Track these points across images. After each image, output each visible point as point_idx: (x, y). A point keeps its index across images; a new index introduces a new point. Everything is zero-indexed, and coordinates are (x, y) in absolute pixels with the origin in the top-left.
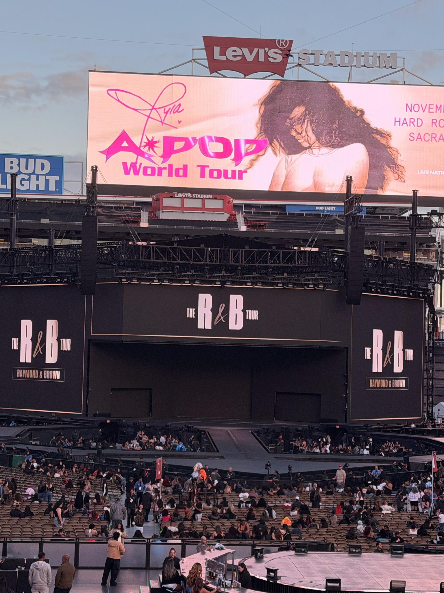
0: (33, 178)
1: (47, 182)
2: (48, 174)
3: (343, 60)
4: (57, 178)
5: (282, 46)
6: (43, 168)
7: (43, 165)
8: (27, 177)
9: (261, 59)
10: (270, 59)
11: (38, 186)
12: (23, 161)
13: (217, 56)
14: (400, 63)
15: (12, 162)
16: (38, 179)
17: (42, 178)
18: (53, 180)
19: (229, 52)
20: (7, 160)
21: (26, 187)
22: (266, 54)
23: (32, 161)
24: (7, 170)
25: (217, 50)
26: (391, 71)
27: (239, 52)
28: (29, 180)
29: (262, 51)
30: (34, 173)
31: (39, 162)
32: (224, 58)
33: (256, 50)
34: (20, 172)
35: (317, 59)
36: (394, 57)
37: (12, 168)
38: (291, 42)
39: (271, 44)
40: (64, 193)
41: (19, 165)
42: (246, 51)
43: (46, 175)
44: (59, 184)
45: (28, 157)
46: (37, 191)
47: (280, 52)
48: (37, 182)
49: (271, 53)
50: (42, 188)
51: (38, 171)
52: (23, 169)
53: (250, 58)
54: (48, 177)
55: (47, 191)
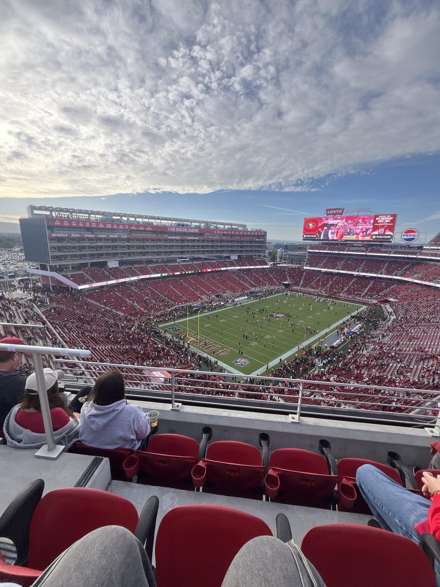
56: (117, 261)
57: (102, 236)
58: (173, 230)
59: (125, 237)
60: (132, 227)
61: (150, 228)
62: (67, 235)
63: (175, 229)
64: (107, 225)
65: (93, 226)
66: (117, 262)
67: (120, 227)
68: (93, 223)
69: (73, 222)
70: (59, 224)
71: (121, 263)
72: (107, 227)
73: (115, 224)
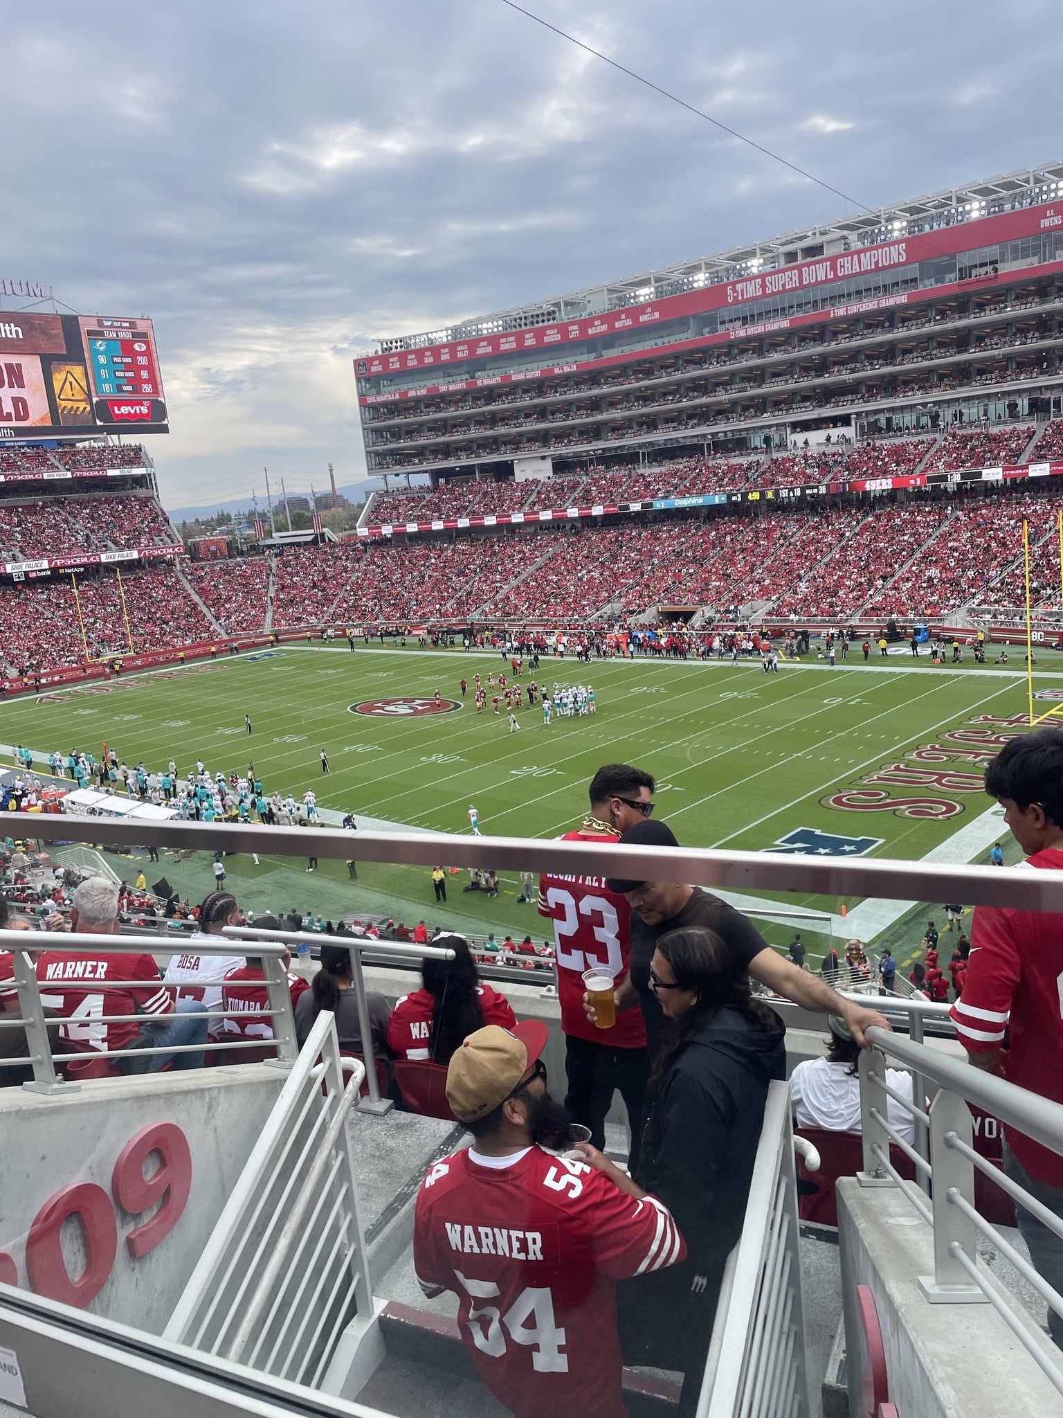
56: (543, 458)
57: (487, 382)
58: (752, 290)
59: (567, 369)
60: (592, 326)
61: (653, 311)
62: (397, 397)
63: (764, 286)
64: (502, 340)
65: (460, 355)
66: (548, 465)
67: (546, 339)
68: (459, 348)
69: (409, 357)
70: (380, 368)
71: (561, 466)
72: (503, 347)
73: (529, 331)
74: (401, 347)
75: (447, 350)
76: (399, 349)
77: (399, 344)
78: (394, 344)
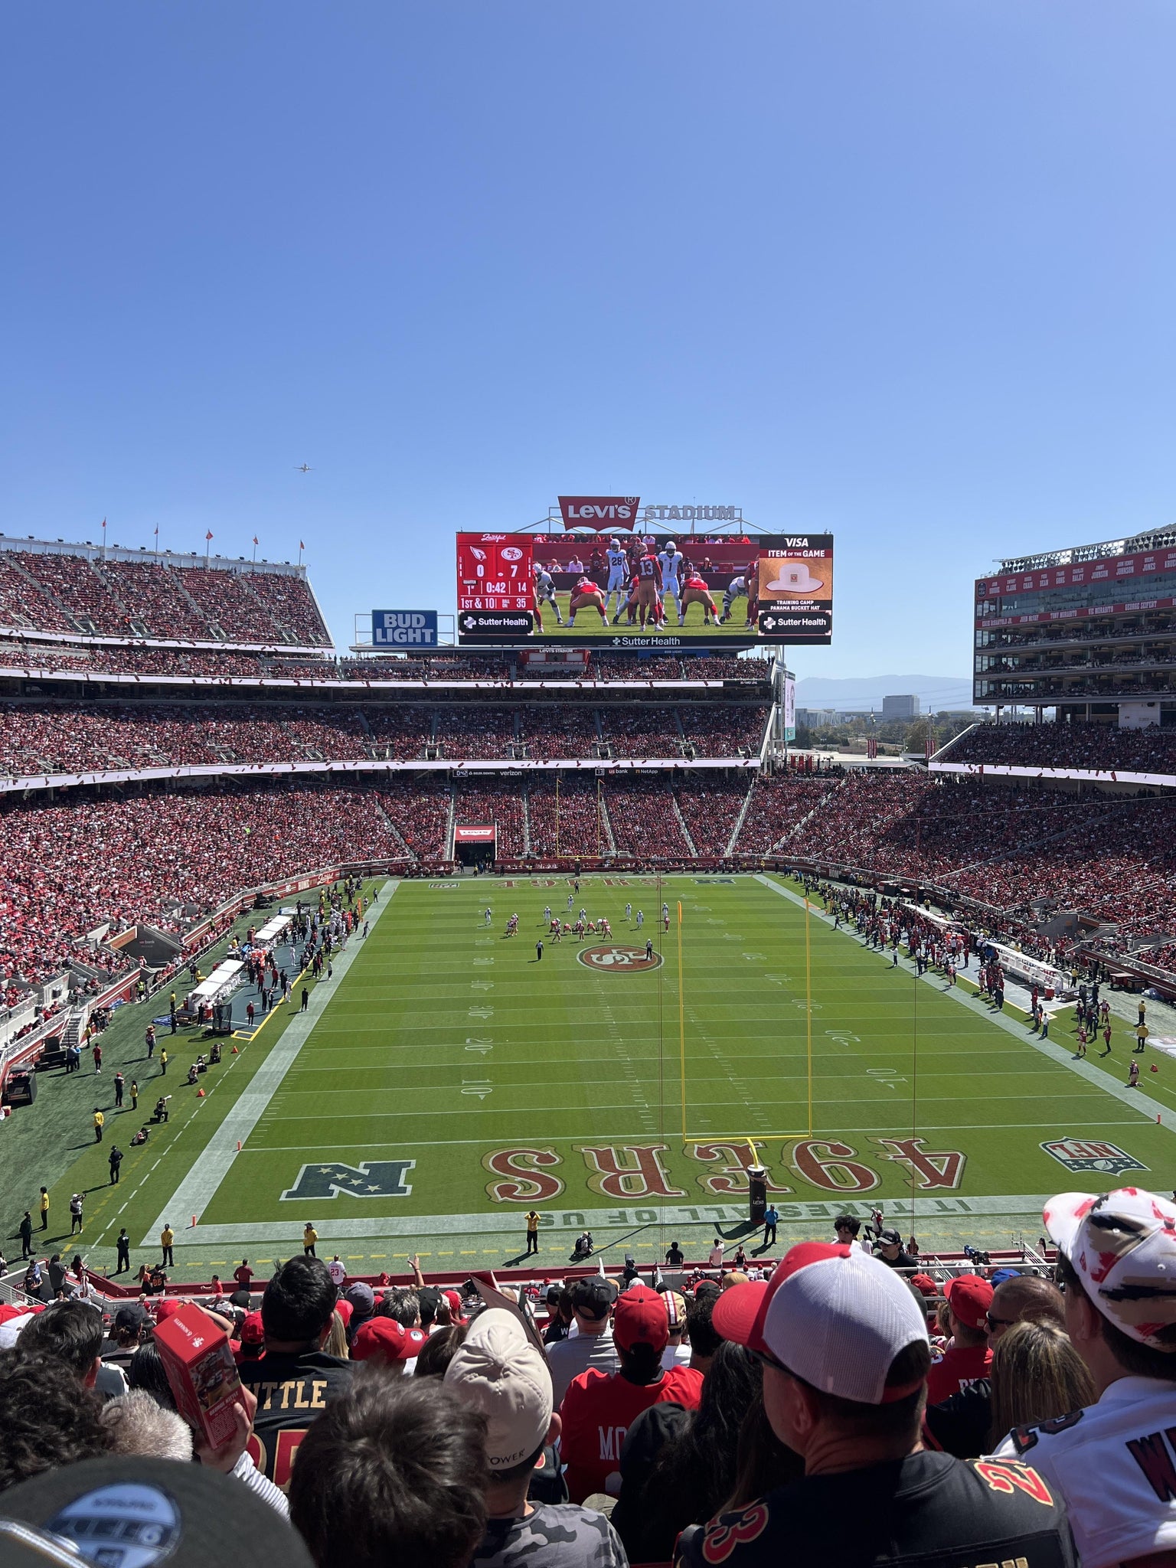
0: (410, 631)
1: (423, 635)
2: (424, 627)
3: (685, 513)
4: (432, 631)
5: (630, 503)
6: (418, 622)
7: (418, 619)
8: (404, 631)
9: (612, 515)
10: (620, 516)
11: (414, 638)
12: (400, 616)
13: (571, 514)
14: (737, 514)
15: (390, 618)
16: (414, 632)
17: (418, 631)
18: (428, 632)
19: (583, 511)
20: (387, 616)
21: (404, 640)
22: (616, 510)
23: (408, 616)
24: (387, 625)
25: (571, 508)
26: (729, 521)
27: (591, 510)
28: (407, 633)
29: (612, 508)
30: (410, 627)
31: (415, 617)
32: (578, 516)
33: (607, 507)
34: (398, 627)
35: (662, 513)
36: (732, 509)
37: (391, 623)
38: (638, 499)
39: (620, 501)
40: (439, 644)
41: (397, 620)
42: (597, 508)
43: (421, 628)
44: (434, 636)
45: (404, 613)
46: (414, 643)
47: (629, 508)
48: (414, 635)
49: (620, 510)
50: (419, 640)
51: (415, 625)
52: (401, 624)
53: (601, 515)
54: (423, 631)
55: (423, 643)
57: (1100, 611)
64: (1121, 564)
65: (1075, 579)
68: (1075, 571)
69: (1026, 579)
70: (997, 589)
72: (1120, 572)
74: (1021, 568)
75: (1063, 573)
76: (1018, 571)
77: (1019, 564)
78: (1015, 565)
